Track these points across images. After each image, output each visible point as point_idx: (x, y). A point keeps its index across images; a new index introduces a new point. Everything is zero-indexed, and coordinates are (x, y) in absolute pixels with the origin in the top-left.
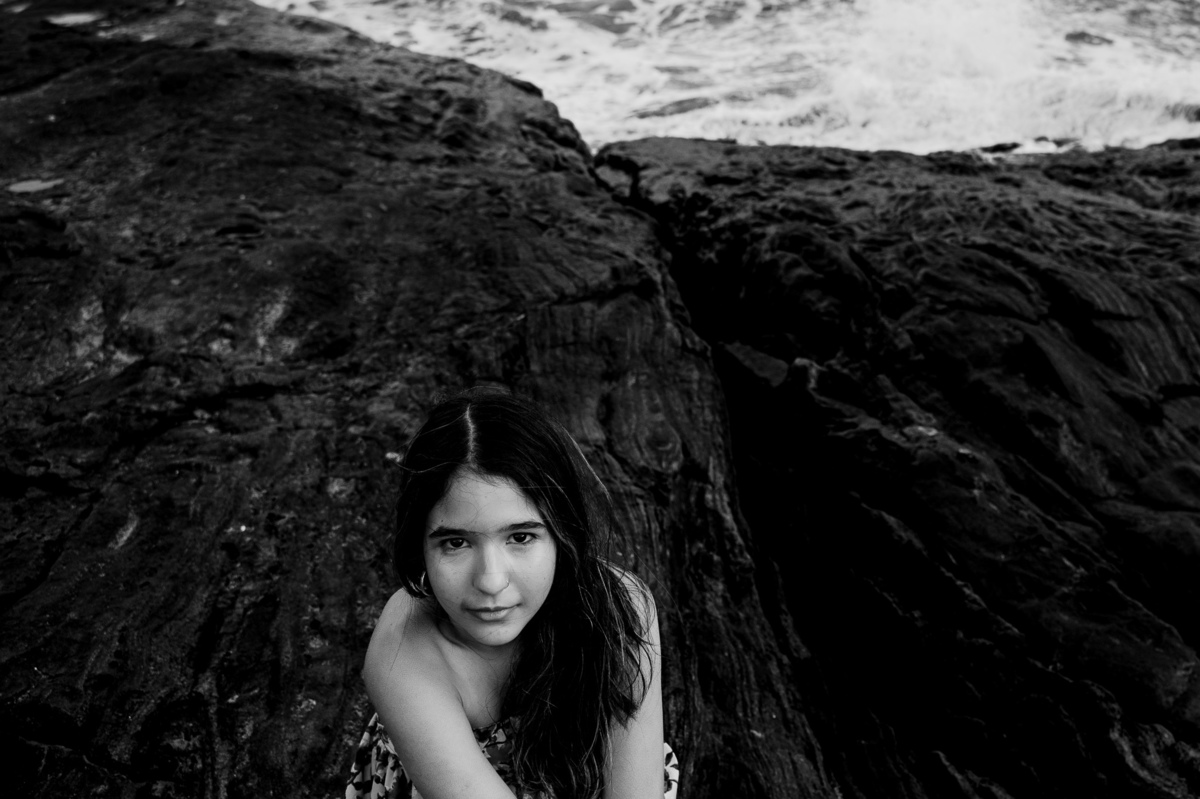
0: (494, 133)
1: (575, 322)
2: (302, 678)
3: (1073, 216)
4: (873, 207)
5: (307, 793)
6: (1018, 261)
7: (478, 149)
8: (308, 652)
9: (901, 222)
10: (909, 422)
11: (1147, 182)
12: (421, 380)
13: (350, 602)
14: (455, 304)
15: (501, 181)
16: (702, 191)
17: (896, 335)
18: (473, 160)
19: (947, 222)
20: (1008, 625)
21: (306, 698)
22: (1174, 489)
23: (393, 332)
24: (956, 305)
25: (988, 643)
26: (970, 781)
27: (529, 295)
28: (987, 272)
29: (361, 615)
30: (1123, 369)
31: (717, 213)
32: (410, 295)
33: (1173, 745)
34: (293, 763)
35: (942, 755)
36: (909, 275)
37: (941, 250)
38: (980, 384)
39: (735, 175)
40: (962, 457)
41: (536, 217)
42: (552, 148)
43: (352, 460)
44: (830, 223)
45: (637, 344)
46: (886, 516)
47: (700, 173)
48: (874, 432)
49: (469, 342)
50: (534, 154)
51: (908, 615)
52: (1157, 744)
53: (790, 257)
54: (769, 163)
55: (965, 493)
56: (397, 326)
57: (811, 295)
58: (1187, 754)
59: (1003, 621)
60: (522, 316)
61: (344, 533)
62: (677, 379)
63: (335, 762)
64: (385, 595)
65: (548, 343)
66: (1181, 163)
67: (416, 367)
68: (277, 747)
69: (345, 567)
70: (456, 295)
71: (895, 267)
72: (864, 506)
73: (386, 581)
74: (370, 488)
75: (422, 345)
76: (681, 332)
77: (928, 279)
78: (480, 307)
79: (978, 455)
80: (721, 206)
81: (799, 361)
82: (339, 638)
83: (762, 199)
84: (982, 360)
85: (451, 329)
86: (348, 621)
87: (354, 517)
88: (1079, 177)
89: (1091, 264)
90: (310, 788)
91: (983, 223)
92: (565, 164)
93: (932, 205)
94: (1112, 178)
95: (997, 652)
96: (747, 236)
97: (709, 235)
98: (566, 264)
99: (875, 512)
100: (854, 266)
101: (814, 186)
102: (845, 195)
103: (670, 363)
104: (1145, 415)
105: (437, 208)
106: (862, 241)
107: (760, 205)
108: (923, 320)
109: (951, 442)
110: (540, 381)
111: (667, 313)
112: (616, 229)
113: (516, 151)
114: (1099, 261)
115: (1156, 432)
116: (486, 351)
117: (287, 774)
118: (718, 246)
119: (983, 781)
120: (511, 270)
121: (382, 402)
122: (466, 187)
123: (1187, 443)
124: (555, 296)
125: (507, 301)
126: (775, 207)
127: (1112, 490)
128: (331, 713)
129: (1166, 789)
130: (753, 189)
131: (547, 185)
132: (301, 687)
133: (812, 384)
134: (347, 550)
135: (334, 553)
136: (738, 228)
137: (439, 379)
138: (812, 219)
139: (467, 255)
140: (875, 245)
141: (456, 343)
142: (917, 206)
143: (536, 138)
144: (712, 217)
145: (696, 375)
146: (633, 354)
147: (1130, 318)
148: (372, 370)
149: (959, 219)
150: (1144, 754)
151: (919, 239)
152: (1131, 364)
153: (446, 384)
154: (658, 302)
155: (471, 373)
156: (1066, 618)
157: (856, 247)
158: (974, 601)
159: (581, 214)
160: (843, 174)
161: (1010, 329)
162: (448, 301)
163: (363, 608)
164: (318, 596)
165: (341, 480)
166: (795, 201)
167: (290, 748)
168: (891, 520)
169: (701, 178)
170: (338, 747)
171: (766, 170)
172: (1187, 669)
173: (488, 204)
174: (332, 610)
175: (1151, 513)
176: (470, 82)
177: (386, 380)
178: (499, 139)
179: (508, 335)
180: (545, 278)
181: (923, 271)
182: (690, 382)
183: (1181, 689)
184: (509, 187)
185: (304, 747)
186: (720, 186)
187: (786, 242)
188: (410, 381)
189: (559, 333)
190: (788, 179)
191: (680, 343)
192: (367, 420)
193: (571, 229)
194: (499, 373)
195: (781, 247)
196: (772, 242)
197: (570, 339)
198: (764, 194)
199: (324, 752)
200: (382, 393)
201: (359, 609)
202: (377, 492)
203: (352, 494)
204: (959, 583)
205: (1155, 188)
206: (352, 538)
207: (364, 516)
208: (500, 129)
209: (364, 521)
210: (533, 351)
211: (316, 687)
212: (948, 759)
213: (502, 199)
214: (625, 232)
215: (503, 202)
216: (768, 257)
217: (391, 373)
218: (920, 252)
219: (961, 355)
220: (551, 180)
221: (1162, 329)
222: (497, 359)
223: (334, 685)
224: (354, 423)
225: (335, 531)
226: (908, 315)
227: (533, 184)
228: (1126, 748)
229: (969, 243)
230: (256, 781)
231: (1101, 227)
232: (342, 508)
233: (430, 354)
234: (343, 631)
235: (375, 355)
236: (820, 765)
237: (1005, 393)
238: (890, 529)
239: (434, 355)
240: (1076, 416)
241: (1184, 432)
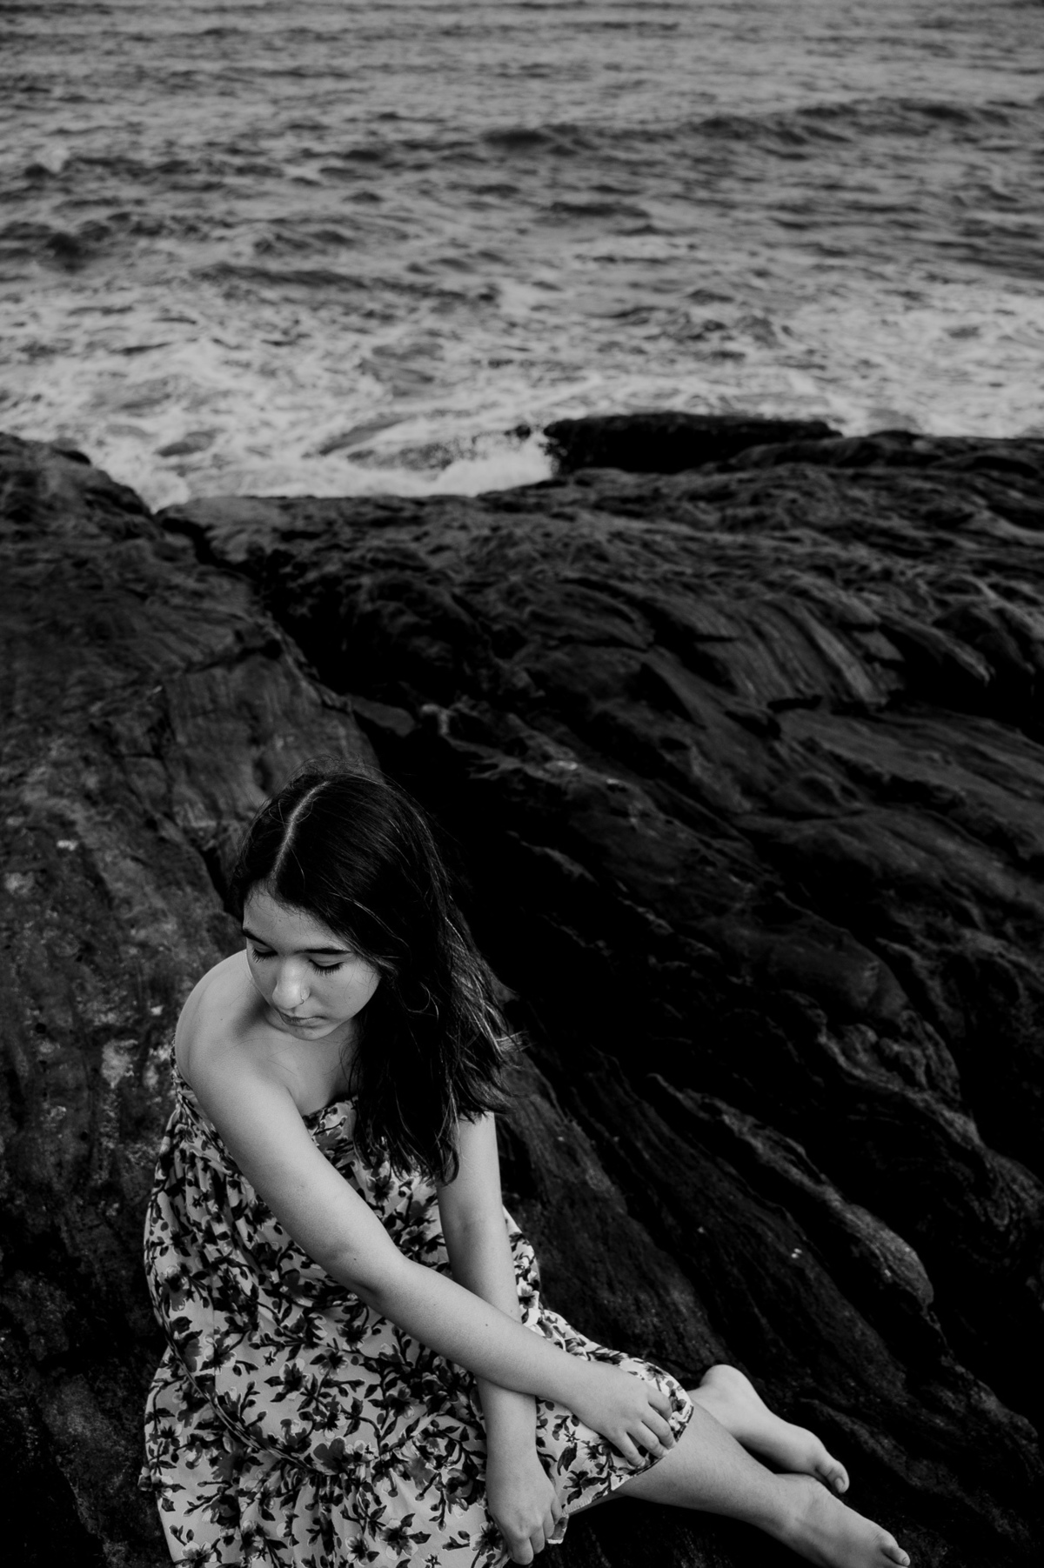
0: (58, 505)
1: (210, 689)
2: (44, 1086)
3: (646, 545)
4: (457, 551)
5: (81, 1203)
6: (616, 593)
7: (46, 521)
8: (40, 1058)
9: (488, 562)
10: (547, 758)
11: (696, 507)
12: (67, 763)
13: (70, 1001)
14: (81, 682)
15: (83, 553)
16: (282, 547)
17: (513, 674)
18: (44, 533)
19: (534, 560)
20: (701, 945)
21: (54, 1105)
22: (805, 799)
23: (24, 716)
24: (567, 640)
25: (684, 965)
26: (692, 1098)
27: (157, 667)
28: (591, 605)
29: (85, 1012)
30: (730, 687)
31: (302, 568)
32: (29, 677)
33: (877, 1043)
34: (60, 1174)
35: (660, 1078)
36: (515, 614)
37: (541, 587)
38: (605, 717)
39: (311, 529)
40: (612, 788)
41: (132, 586)
42: (120, 515)
43: (24, 853)
44: (423, 569)
45: (277, 706)
46: (549, 851)
47: (275, 530)
48: (517, 771)
49: (111, 719)
50: (104, 523)
51: (592, 946)
52: (863, 1043)
53: (392, 606)
54: (342, 515)
55: (621, 821)
56: (26, 710)
57: (420, 642)
58: (891, 1050)
59: (693, 942)
60: (159, 689)
61: (39, 929)
62: (324, 737)
63: (101, 1167)
64: (104, 989)
65: (189, 713)
66: (726, 486)
67: (58, 750)
68: (38, 1160)
69: (51, 965)
70: (79, 673)
71: (501, 608)
72: (524, 844)
73: (101, 974)
74: (52, 880)
75: (60, 728)
76: (317, 690)
77: (535, 616)
78: (109, 683)
79: (628, 785)
80: (306, 561)
81: (428, 708)
82: (69, 1039)
83: (347, 550)
84: (603, 692)
85: (83, 708)
86: (74, 1020)
87: (43, 912)
88: (630, 507)
89: (679, 589)
90: (82, 1197)
91: (570, 558)
92: (136, 531)
93: (515, 544)
94: (661, 505)
95: (694, 974)
96: (341, 589)
97: (299, 590)
98: (185, 631)
99: (537, 849)
100: (459, 610)
101: (391, 533)
102: (426, 540)
103: (313, 721)
104: (763, 730)
105: (24, 585)
106: (462, 585)
107: (347, 557)
108: (538, 657)
109: (593, 774)
110: (189, 752)
111: (296, 671)
112: (217, 592)
113: (84, 521)
114: (687, 587)
115: (777, 745)
116: (131, 727)
117: (57, 1186)
118: (309, 601)
119: (703, 1098)
120: (130, 642)
121: (33, 790)
122: (49, 561)
123: (809, 755)
124: (182, 665)
125: (135, 675)
126: (363, 558)
127: (747, 805)
128: (84, 1117)
129: (882, 1084)
130: (334, 541)
131: (134, 553)
132: (45, 1095)
133: (444, 730)
134: (48, 947)
135: (36, 952)
136: (329, 582)
137: (87, 761)
138: (403, 567)
139: (78, 630)
140: (476, 587)
141: (96, 722)
142: (501, 546)
143: (102, 506)
144: (296, 572)
145: (342, 731)
146: (275, 716)
147: (729, 640)
148: (14, 758)
149: (545, 556)
150: (853, 1053)
151: (515, 578)
152: (738, 683)
153: (95, 764)
154: (286, 661)
155: (119, 751)
156: (746, 932)
157: (457, 591)
158: (660, 926)
159: (178, 579)
160: (416, 520)
161: (625, 659)
162: (72, 679)
163: (85, 1005)
164: (33, 998)
165: (18, 875)
166: (380, 549)
167: (52, 1159)
168: (556, 855)
169: (277, 535)
170: (99, 1151)
171: (340, 521)
172: (873, 969)
173: (77, 577)
174: (54, 1011)
175: (790, 824)
176: (19, 454)
177: (32, 766)
178: (65, 510)
179: (149, 709)
180: (168, 647)
181: (528, 609)
182: (337, 739)
183: (871, 988)
184: (94, 559)
185: (68, 1157)
186: (299, 541)
187: (387, 592)
188: (56, 765)
189: (197, 702)
190: (365, 529)
191: (319, 701)
192: (25, 810)
193: (173, 595)
194: (148, 748)
195: (382, 596)
196: (370, 593)
197: (210, 707)
198: (347, 545)
199: (88, 1158)
200: (30, 780)
201: (81, 1007)
202: (60, 883)
203: (33, 888)
204: (641, 910)
205: (704, 512)
206: (49, 934)
207: (54, 909)
208: (64, 500)
209: (55, 915)
210: (177, 723)
211: (60, 1093)
212: (666, 1080)
213: (89, 570)
214: (227, 594)
215: (93, 573)
216: (369, 607)
217: (34, 759)
218: (521, 591)
219: (581, 688)
220: (137, 548)
221: (761, 647)
222: (144, 734)
223: (78, 1088)
224: (11, 814)
225: (30, 929)
226: (523, 652)
227: (119, 553)
228: (836, 1050)
229: (561, 578)
230: (23, 1198)
231: (673, 554)
232: (28, 903)
233: (70, 736)
234: (71, 1032)
235: (13, 742)
236: (555, 1102)
237: (633, 721)
238: (558, 865)
239: (75, 735)
240: (702, 738)
241: (802, 743)
